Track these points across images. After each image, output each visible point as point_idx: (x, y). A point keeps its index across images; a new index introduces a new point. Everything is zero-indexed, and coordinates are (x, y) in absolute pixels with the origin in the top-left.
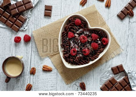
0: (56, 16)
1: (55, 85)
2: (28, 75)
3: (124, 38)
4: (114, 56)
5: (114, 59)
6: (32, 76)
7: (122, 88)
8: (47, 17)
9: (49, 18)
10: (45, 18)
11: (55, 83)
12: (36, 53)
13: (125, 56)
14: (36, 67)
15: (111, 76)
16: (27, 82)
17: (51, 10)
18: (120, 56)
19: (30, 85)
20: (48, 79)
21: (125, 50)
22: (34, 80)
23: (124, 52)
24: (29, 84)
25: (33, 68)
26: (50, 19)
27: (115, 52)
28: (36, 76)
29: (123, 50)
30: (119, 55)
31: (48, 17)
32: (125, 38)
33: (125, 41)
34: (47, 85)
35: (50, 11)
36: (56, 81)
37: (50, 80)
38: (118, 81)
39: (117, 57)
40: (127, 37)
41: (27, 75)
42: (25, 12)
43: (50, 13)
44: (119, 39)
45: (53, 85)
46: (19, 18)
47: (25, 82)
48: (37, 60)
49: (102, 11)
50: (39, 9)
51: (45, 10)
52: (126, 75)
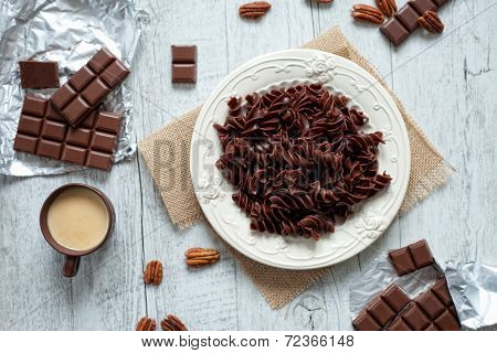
0: (212, 77)
1: (233, 314)
2: (138, 289)
3: (454, 130)
4: (425, 193)
5: (428, 202)
6: (151, 291)
7: (427, 320)
8: (182, 85)
9: (190, 88)
10: (175, 88)
11: (234, 307)
12: (159, 210)
13: (463, 191)
14: (162, 260)
15: (389, 280)
16: (138, 313)
17: (193, 62)
18: (447, 192)
19: (149, 321)
20: (206, 295)
21: (462, 169)
22: (161, 303)
23: (457, 177)
24: (143, 320)
25: (154, 265)
26: (193, 93)
27: (426, 180)
28: (166, 290)
29: (453, 169)
30: (441, 187)
31: (187, 85)
32: (458, 131)
33: (459, 139)
34: (207, 315)
35: (191, 65)
36: (234, 300)
37: (216, 297)
38: (412, 297)
39: (437, 198)
40: (463, 124)
41: (134, 289)
42: (110, 97)
43: (192, 72)
44: (436, 134)
45: (225, 315)
46: (98, 124)
47: (130, 313)
48: (164, 235)
49: (369, 45)
50: (151, 63)
51: (174, 62)
52: (440, 275)
